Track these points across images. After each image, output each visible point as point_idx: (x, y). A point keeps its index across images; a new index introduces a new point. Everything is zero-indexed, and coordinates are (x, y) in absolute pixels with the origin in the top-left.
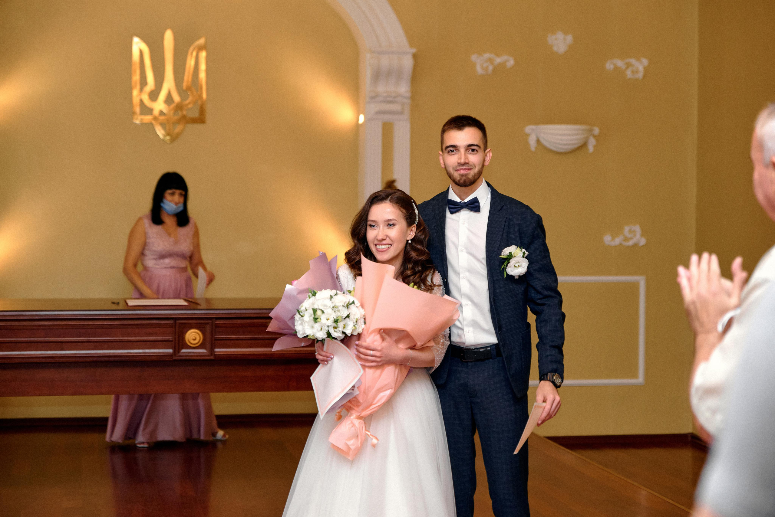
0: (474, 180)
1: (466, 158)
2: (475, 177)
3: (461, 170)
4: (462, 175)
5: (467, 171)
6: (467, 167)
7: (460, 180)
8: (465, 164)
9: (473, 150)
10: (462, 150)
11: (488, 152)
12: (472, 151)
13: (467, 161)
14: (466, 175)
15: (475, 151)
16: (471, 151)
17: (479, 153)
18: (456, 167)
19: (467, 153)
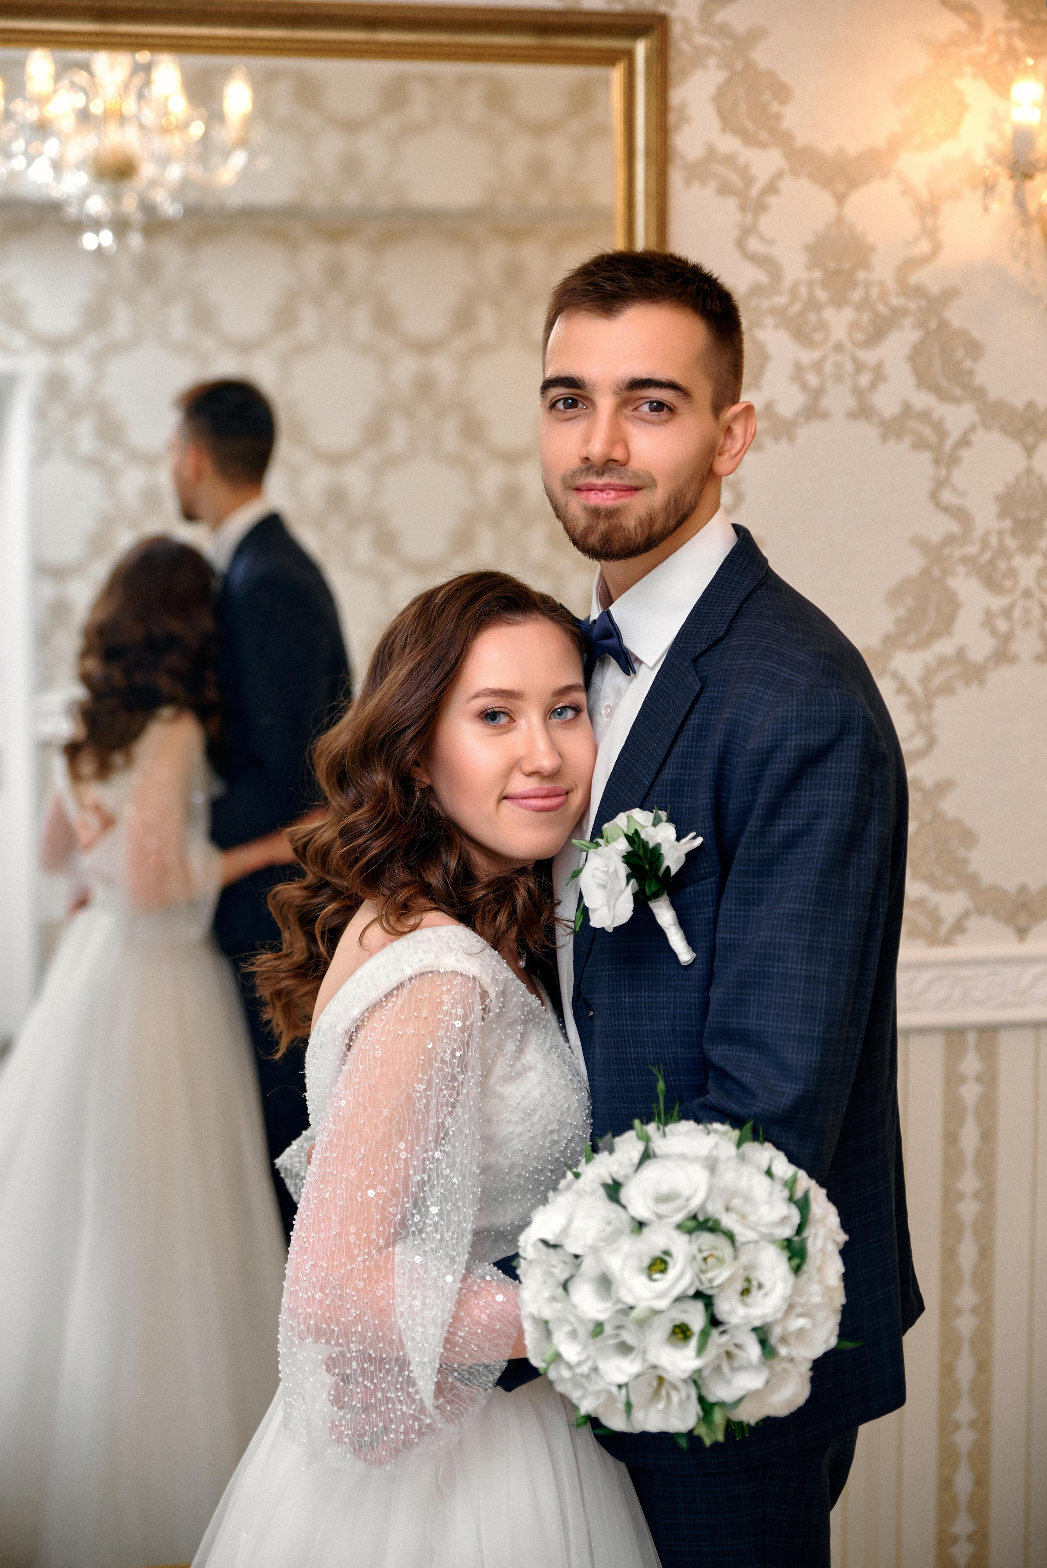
0: (648, 538)
1: (618, 438)
2: (651, 527)
3: (590, 489)
4: (595, 513)
5: (614, 499)
6: (615, 481)
7: (588, 531)
8: (608, 465)
9: (659, 406)
10: (605, 403)
11: (735, 418)
12: (652, 409)
13: (618, 454)
14: (611, 514)
15: (666, 409)
16: (646, 408)
17: (678, 420)
18: (574, 474)
19: (627, 418)
